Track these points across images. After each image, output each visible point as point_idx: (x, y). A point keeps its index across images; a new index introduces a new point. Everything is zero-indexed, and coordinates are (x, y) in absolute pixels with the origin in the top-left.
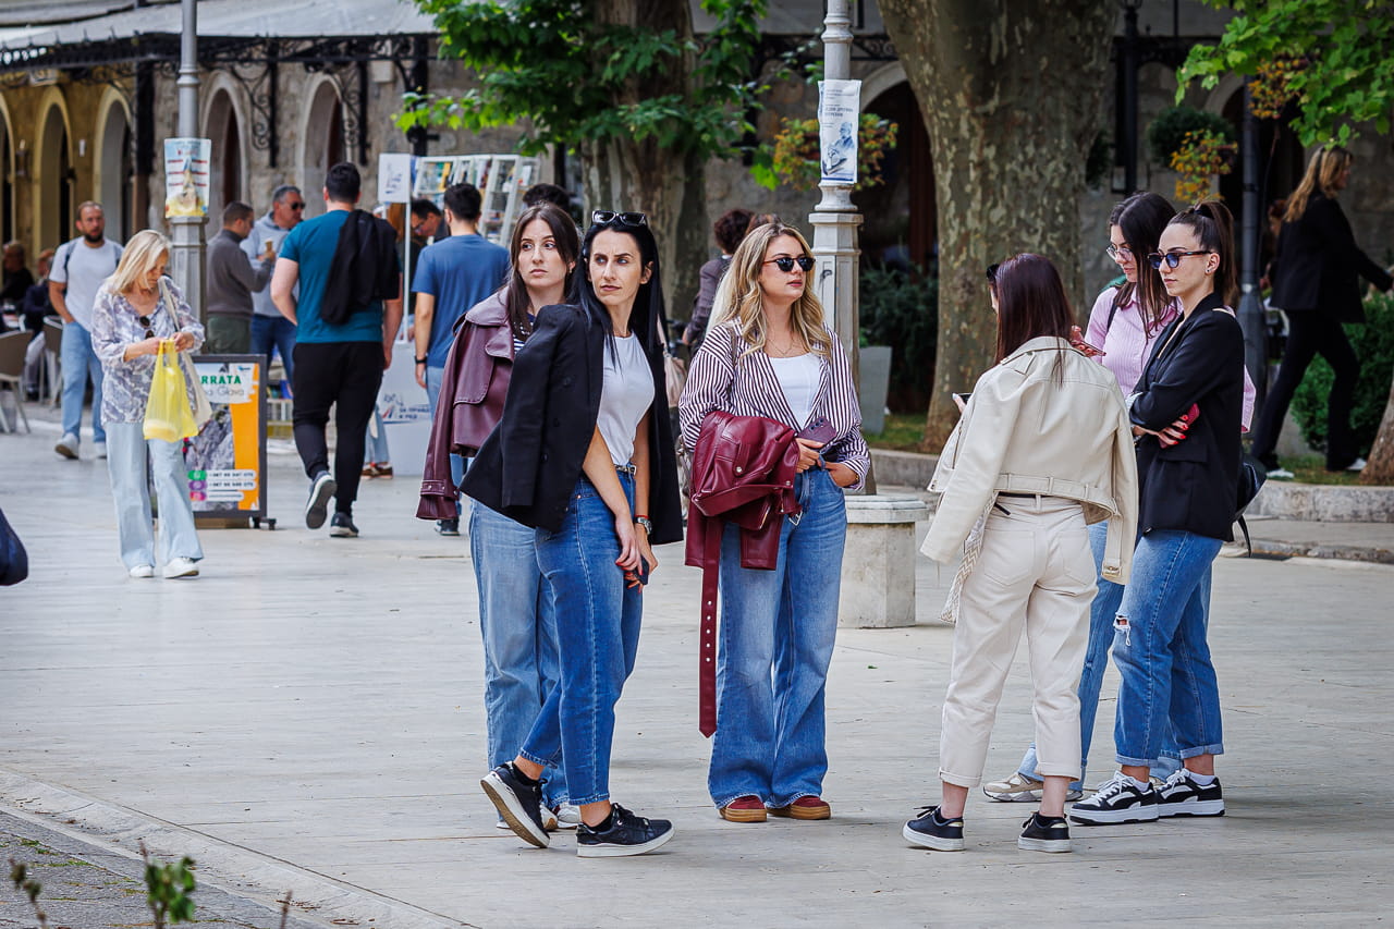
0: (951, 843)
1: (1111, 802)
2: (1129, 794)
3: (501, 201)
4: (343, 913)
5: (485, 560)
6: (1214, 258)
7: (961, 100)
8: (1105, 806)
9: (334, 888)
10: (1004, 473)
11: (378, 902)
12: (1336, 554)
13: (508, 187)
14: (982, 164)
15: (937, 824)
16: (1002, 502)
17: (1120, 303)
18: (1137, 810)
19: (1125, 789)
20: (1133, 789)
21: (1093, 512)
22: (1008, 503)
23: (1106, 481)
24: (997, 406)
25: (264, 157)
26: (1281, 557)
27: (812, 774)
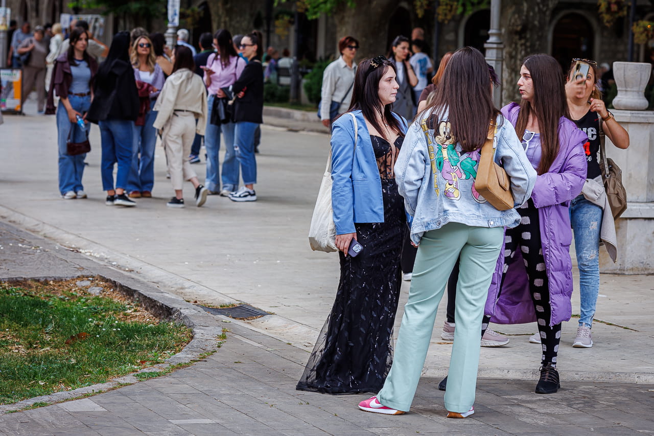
0: (181, 206)
1: (242, 196)
2: (247, 194)
3: (95, 28)
4: (13, 219)
5: (60, 125)
6: (255, 47)
7: (220, 5)
8: (240, 197)
9: (12, 213)
10: (176, 104)
11: (22, 216)
12: (312, 131)
13: (97, 25)
14: (225, 22)
15: (176, 201)
16: (176, 112)
17: (216, 59)
18: (249, 198)
19: (246, 192)
20: (248, 192)
21: (197, 115)
22: (178, 113)
23: (201, 107)
24: (173, 86)
25: (34, 14)
26: (296, 131)
27: (149, 185)
